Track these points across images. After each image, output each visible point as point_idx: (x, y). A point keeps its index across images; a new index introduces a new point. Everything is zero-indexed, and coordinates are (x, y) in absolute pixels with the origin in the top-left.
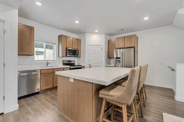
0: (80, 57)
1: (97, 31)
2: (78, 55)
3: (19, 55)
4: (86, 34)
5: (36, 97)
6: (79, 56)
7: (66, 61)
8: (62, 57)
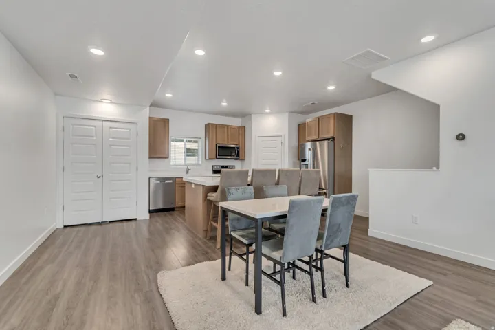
0: (244, 160)
1: (268, 111)
2: (238, 155)
3: (150, 158)
4: (253, 116)
5: (170, 215)
6: (241, 157)
7: (217, 166)
8: (210, 159)
